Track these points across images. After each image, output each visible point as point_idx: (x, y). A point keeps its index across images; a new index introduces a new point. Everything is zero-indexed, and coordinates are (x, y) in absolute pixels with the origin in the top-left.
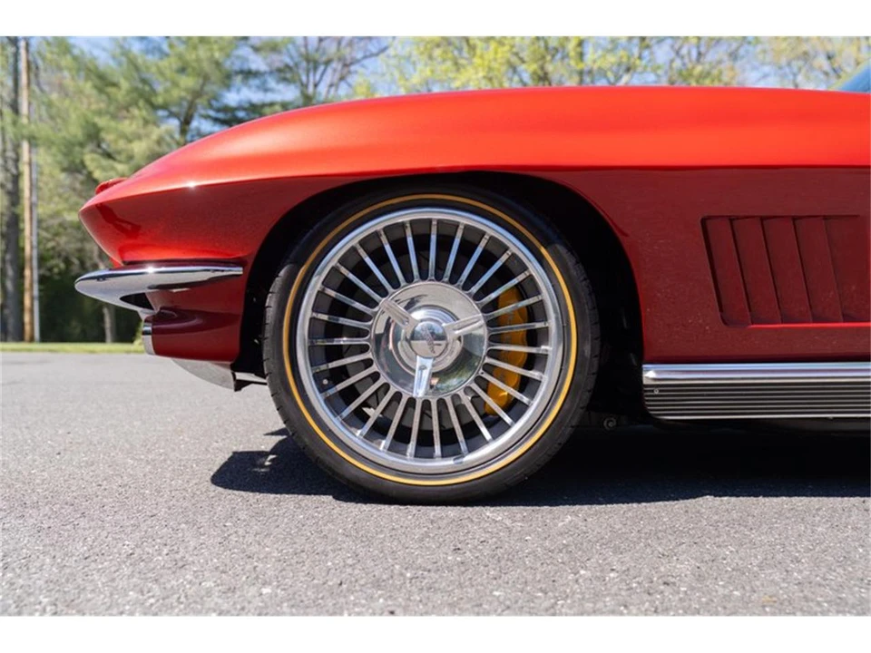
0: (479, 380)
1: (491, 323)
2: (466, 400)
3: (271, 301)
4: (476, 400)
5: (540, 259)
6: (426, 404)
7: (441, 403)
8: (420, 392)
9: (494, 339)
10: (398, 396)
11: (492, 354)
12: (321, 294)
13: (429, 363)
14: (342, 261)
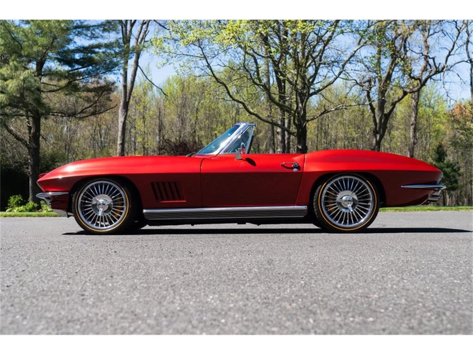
0: (112, 213)
1: (114, 202)
2: (109, 216)
3: (73, 198)
4: (112, 217)
5: (122, 190)
6: (102, 217)
7: (105, 217)
8: (100, 214)
9: (114, 205)
10: (97, 216)
11: (114, 208)
12: (83, 197)
13: (102, 209)
14: (87, 190)
